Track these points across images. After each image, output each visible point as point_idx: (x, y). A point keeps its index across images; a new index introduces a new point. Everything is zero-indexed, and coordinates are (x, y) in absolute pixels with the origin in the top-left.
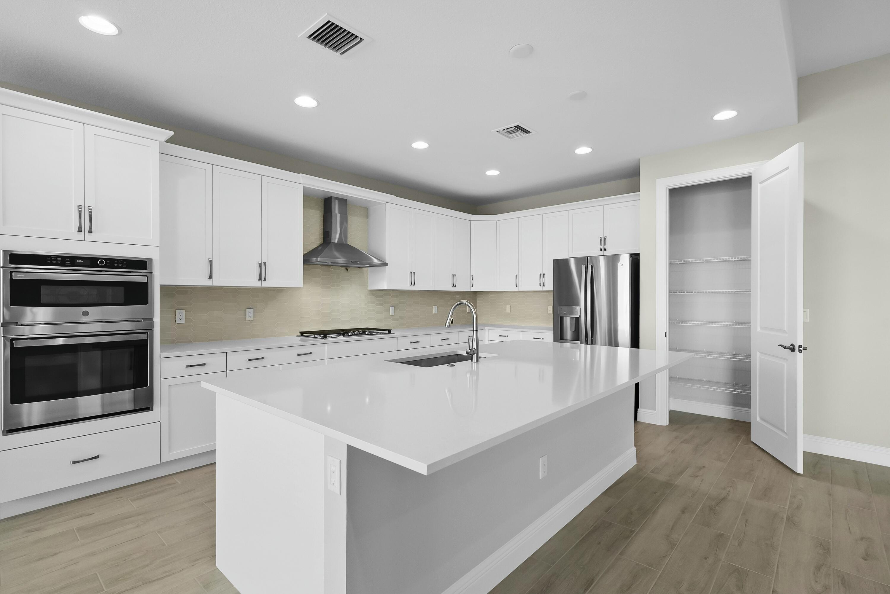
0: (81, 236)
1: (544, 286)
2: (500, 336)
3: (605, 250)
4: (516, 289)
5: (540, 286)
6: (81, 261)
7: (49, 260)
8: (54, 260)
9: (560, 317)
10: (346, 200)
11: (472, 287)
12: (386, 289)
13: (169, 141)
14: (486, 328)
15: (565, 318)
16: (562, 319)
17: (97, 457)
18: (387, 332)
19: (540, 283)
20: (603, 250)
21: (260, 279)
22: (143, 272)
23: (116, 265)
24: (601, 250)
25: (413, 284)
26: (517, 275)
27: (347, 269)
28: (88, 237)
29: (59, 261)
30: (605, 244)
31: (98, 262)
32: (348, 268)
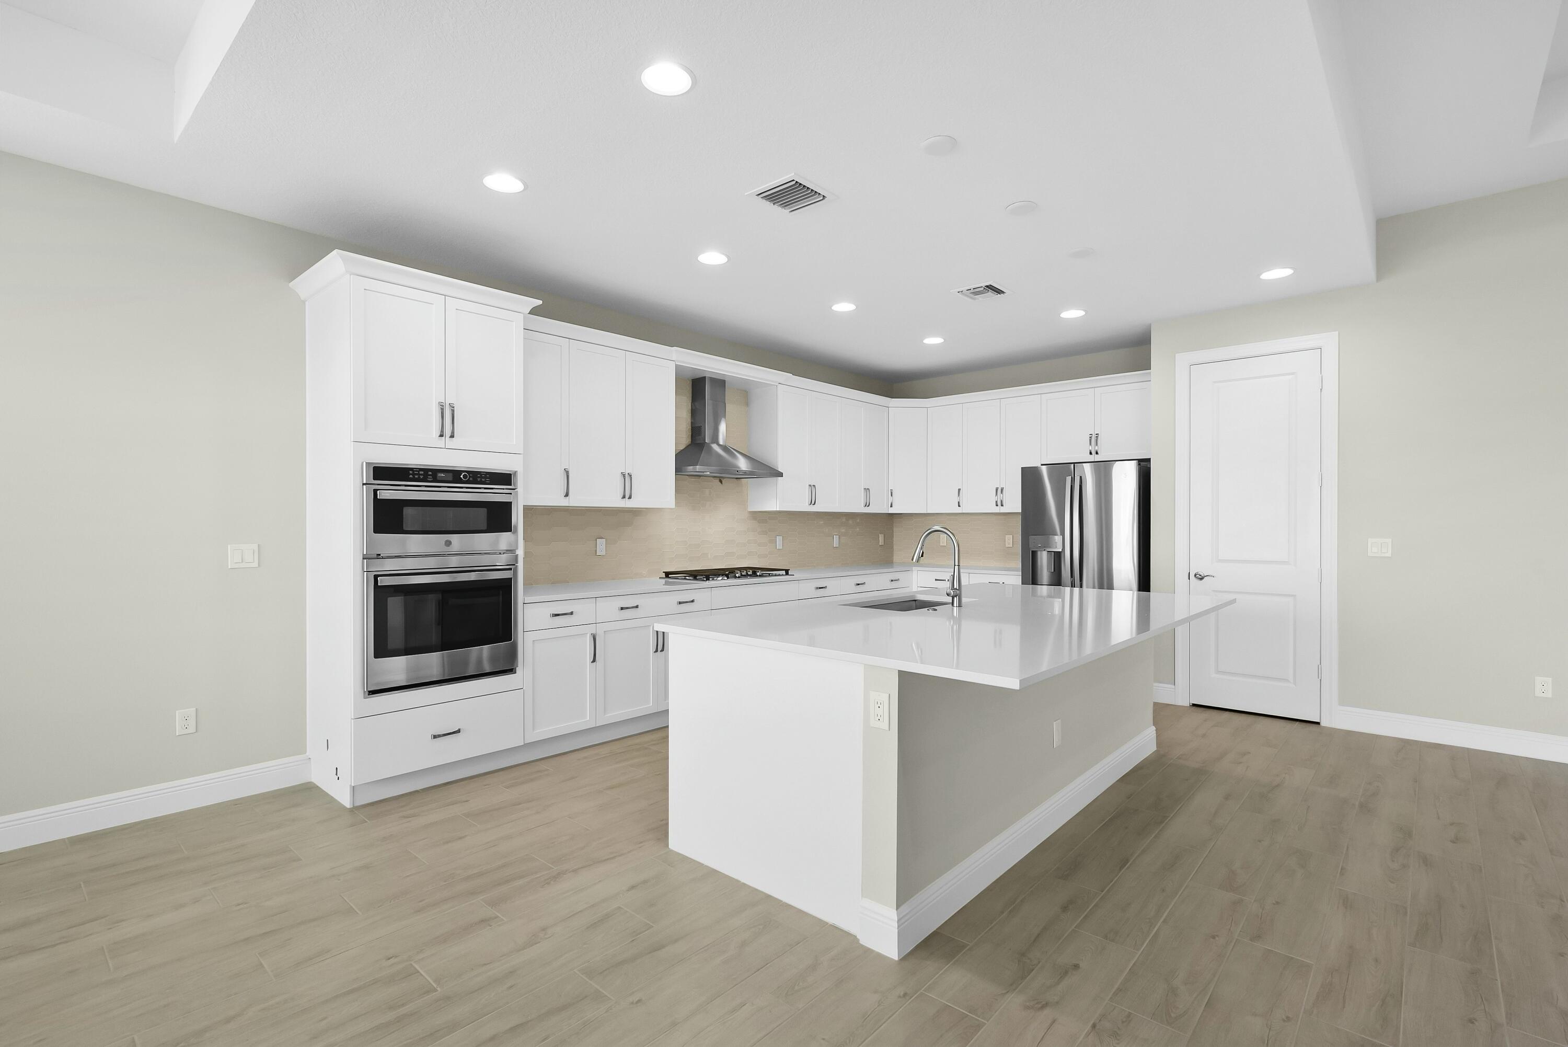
0: (441, 442)
1: (1002, 505)
2: (936, 580)
3: (1097, 453)
4: (959, 510)
5: (997, 505)
6: (443, 475)
7: (411, 474)
8: (416, 474)
9: (1032, 551)
10: (724, 382)
11: (891, 506)
12: (778, 510)
13: (534, 311)
14: (914, 568)
15: (1039, 553)
16: (1034, 554)
17: (459, 731)
18: (784, 572)
19: (996, 502)
20: (1093, 453)
21: (624, 497)
22: (507, 489)
23: (479, 479)
24: (1091, 453)
25: (813, 503)
26: (959, 490)
27: (721, 482)
28: (450, 443)
29: (421, 475)
30: (1097, 445)
31: (462, 476)
32: (722, 479)
